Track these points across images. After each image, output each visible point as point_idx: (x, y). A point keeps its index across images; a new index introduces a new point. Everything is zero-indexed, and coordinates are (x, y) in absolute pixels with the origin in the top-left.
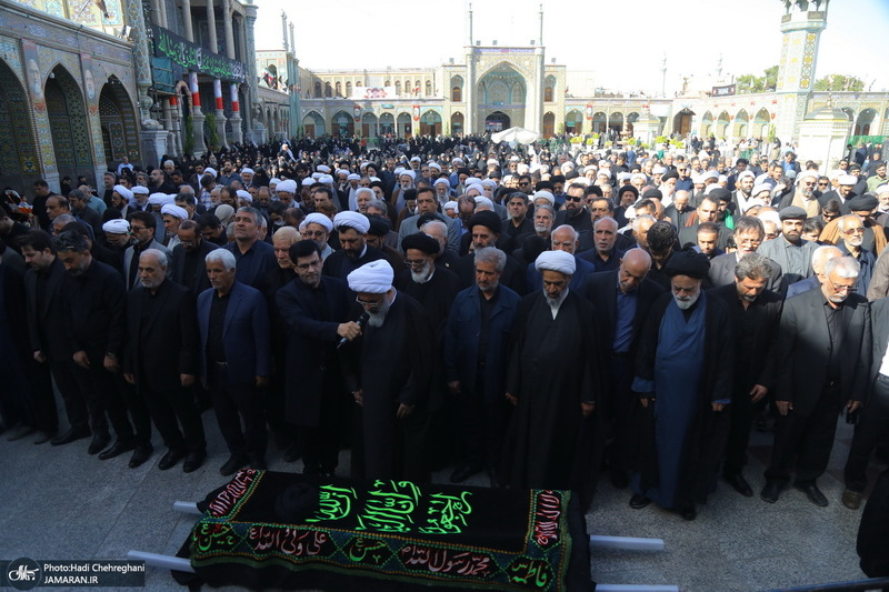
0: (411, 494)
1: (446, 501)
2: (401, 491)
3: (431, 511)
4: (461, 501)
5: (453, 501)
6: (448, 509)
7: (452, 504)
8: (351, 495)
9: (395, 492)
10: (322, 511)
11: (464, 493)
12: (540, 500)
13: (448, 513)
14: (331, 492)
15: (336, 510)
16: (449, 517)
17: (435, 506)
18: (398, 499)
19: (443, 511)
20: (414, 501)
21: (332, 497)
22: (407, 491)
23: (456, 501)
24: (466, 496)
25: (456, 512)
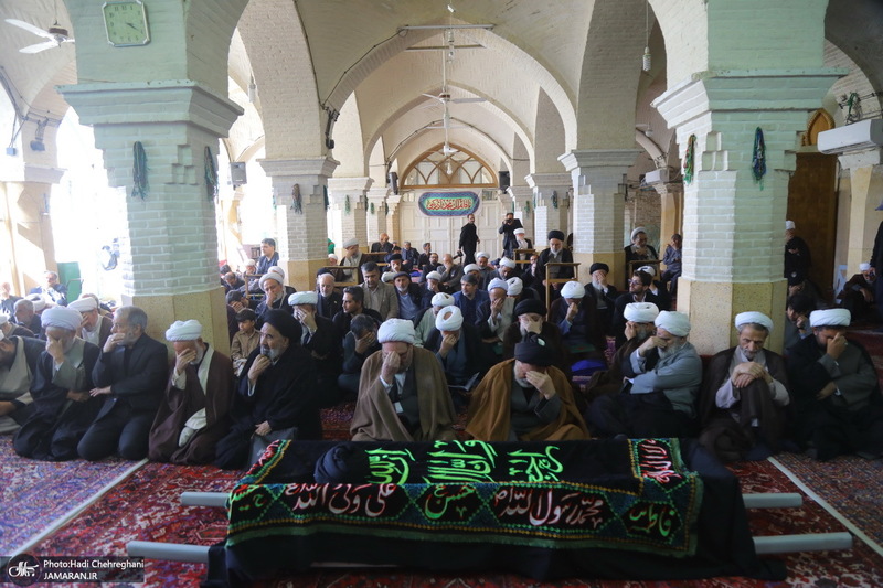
0: (484, 454)
1: (528, 459)
2: (470, 450)
3: (513, 472)
4: (547, 458)
5: (537, 459)
6: (533, 469)
7: (537, 463)
8: (407, 458)
9: (462, 453)
10: (374, 473)
11: (548, 448)
12: (642, 452)
13: (534, 472)
14: (380, 455)
15: (391, 471)
16: (537, 477)
17: (516, 466)
18: (466, 460)
19: (528, 471)
20: (488, 461)
21: (382, 459)
22: (478, 450)
23: (541, 458)
24: (552, 452)
25: (545, 472)
